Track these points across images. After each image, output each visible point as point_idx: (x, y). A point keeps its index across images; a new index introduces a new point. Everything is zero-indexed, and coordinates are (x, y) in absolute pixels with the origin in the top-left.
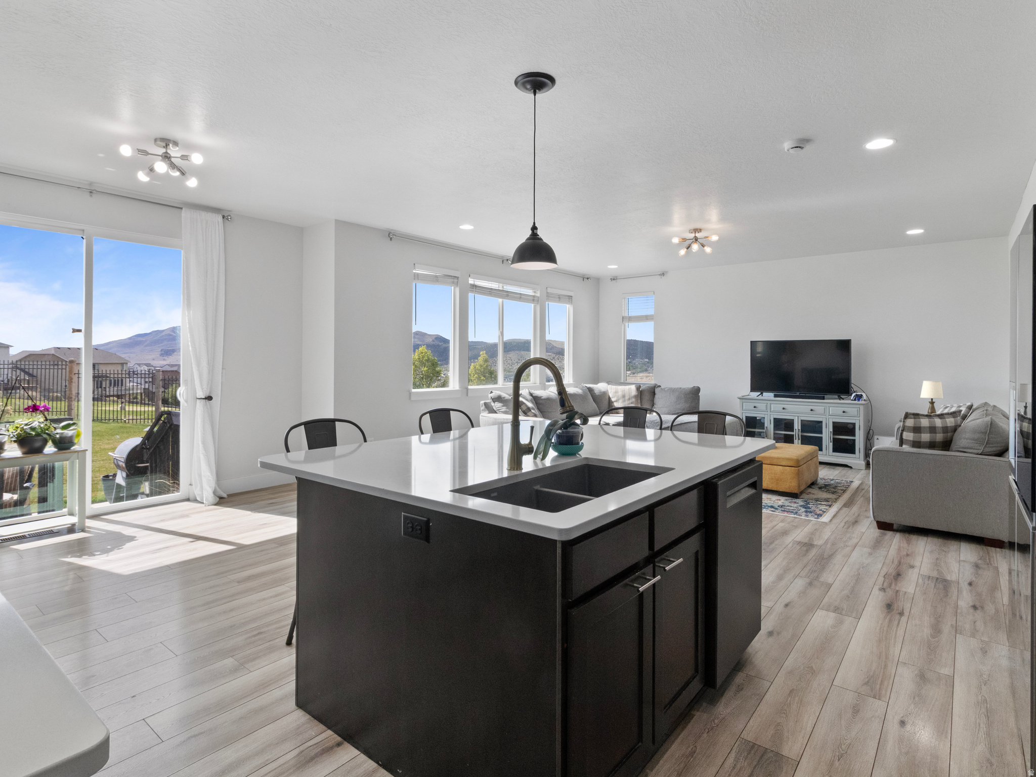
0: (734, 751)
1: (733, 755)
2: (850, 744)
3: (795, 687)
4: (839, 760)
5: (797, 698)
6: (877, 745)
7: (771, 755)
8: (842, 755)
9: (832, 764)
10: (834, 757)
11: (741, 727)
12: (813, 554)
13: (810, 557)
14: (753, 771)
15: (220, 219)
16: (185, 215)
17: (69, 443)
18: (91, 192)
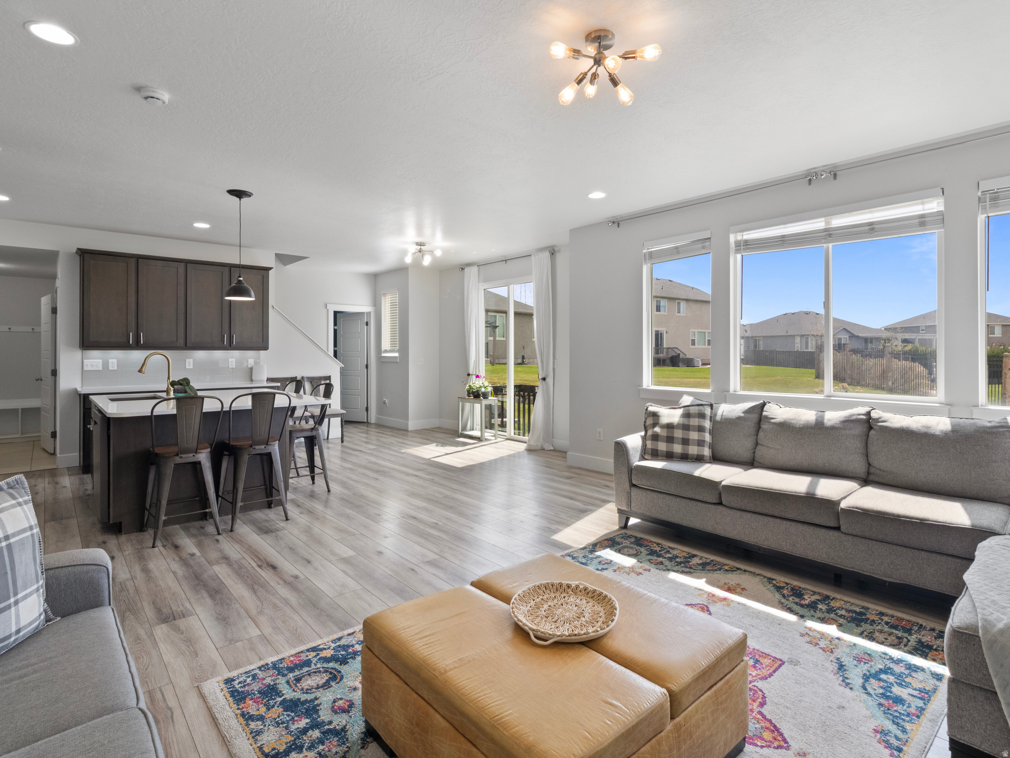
12: (147, 610)
13: (145, 604)
15: (547, 254)
16: (533, 258)
17: (486, 395)
18: (506, 261)
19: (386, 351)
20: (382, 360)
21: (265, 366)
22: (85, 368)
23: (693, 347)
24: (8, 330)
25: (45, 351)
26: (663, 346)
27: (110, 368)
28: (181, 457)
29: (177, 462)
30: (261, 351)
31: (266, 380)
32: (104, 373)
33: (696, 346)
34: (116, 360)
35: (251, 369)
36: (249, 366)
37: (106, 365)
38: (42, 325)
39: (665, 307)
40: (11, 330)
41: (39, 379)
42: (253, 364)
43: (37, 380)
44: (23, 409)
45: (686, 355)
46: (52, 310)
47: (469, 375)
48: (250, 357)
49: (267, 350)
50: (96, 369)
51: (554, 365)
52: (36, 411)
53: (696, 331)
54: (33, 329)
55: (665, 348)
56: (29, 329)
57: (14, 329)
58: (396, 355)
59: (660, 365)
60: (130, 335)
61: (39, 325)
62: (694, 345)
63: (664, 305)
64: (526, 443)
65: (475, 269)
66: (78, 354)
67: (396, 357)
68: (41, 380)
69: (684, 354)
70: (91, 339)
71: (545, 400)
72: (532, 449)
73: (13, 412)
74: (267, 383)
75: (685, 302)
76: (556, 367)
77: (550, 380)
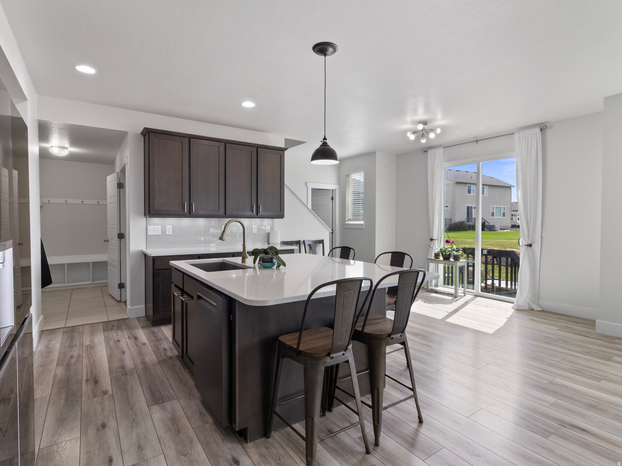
0: (174, 394)
1: (173, 393)
2: (133, 428)
3: (180, 435)
4: (134, 418)
5: (173, 430)
6: (120, 437)
7: (160, 402)
8: (133, 421)
9: (136, 415)
10: (136, 418)
11: (181, 402)
14: (161, 394)
15: (538, 130)
16: (516, 136)
17: (458, 258)
18: (477, 141)
19: (350, 220)
20: (346, 227)
21: (279, 231)
22: (149, 233)
23: (493, 217)
24: (82, 203)
25: (110, 218)
26: (472, 217)
27: (167, 233)
28: (332, 357)
29: (328, 365)
30: (275, 219)
31: (279, 243)
32: (162, 238)
33: (495, 217)
34: (171, 226)
36: (267, 232)
37: (164, 230)
38: (108, 198)
39: (474, 190)
40: (84, 203)
41: (106, 241)
42: (269, 230)
43: (105, 241)
44: (93, 263)
45: (489, 223)
46: (118, 186)
47: (432, 240)
48: (266, 224)
49: (283, 218)
50: (157, 234)
51: (542, 232)
52: (103, 265)
53: (495, 206)
54: (98, 202)
55: (473, 218)
56: (95, 202)
57: (85, 202)
58: (362, 222)
59: (471, 230)
60: (184, 204)
61: (105, 199)
62: (494, 216)
63: (473, 189)
64: (513, 303)
65: (440, 151)
66: (143, 220)
67: (362, 224)
68: (108, 241)
69: (488, 222)
70: (156, 208)
71: (530, 264)
72: (521, 309)
73: (86, 265)
74: (281, 246)
75: (487, 187)
76: (544, 235)
77: (536, 247)
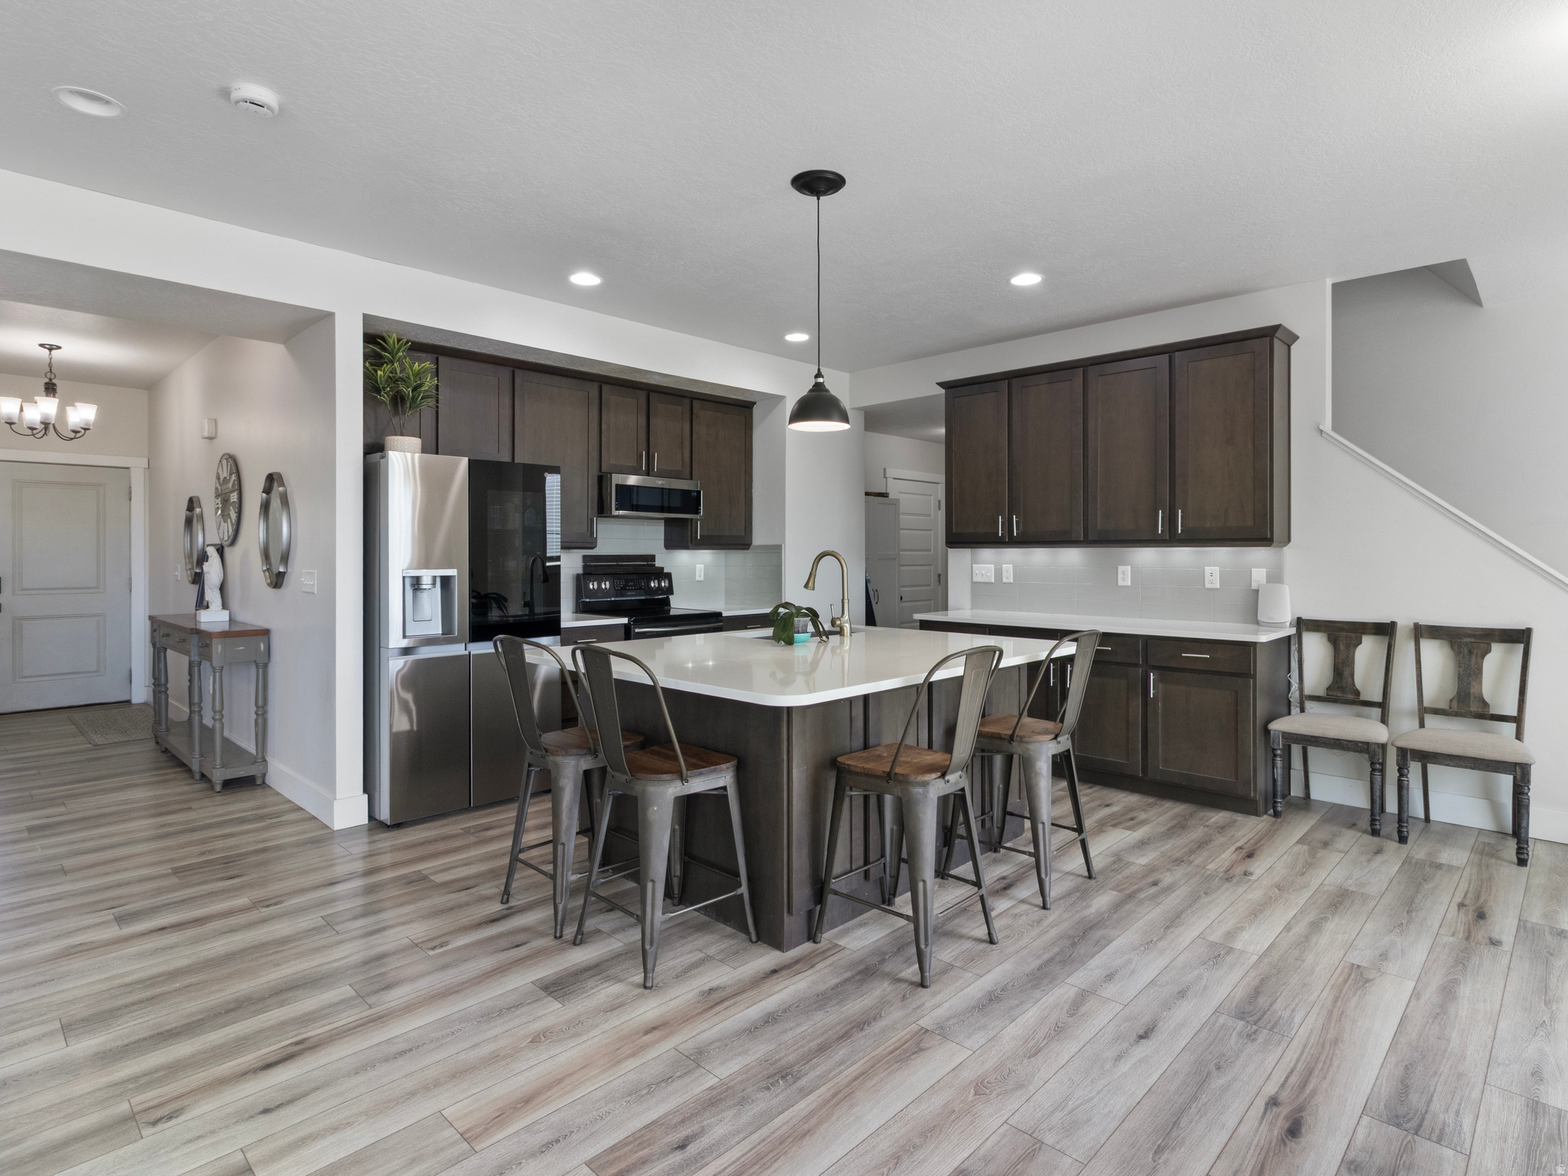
35: (1257, 591)
